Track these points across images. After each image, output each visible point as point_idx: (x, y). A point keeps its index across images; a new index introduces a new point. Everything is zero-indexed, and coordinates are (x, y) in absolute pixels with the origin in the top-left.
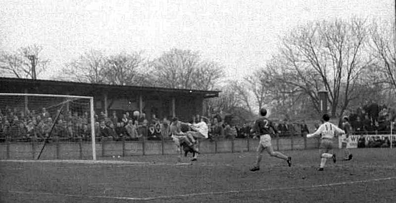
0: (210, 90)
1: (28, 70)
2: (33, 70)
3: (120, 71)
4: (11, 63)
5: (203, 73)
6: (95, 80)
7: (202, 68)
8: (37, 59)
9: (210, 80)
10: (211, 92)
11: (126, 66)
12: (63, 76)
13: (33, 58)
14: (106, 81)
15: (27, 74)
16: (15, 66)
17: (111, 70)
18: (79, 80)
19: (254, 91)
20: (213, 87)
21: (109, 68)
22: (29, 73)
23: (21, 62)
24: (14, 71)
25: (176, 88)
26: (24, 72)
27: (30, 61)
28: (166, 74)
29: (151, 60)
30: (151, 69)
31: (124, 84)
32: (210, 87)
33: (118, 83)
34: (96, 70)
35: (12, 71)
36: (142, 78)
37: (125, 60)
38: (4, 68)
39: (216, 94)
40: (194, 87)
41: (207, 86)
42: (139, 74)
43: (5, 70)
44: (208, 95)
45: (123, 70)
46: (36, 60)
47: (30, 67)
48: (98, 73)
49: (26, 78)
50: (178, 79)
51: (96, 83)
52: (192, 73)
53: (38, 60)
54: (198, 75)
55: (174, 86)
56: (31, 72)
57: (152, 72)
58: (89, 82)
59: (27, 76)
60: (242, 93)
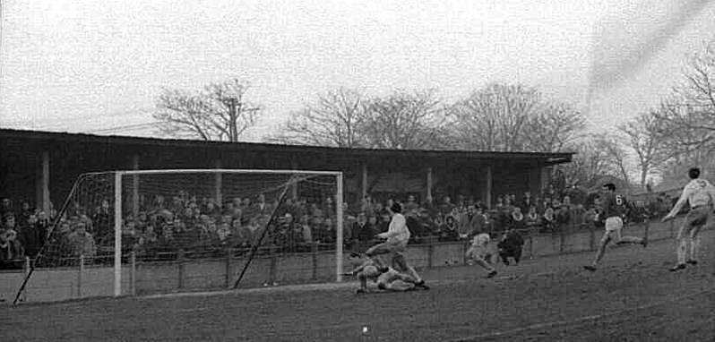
0: (555, 150)
1: (223, 126)
2: (233, 124)
3: (393, 123)
4: (191, 113)
5: (545, 122)
6: (347, 141)
7: (542, 115)
8: (240, 105)
9: (556, 134)
10: (559, 155)
11: (404, 115)
12: (286, 135)
13: (232, 103)
14: (367, 142)
15: (220, 132)
16: (199, 118)
17: (375, 123)
18: (317, 141)
19: (636, 147)
20: (561, 146)
21: (372, 119)
22: (224, 130)
23: (211, 110)
24: (197, 127)
25: (494, 150)
26: (216, 129)
27: (228, 110)
28: (476, 127)
29: (451, 103)
30: (450, 119)
31: (399, 147)
32: (554, 147)
33: (388, 144)
34: (348, 124)
35: (194, 128)
36: (433, 135)
37: (402, 104)
38: (179, 121)
39: (567, 157)
40: (526, 147)
41: (551, 144)
42: (427, 128)
43: (180, 125)
44: (551, 160)
45: (398, 122)
46: (237, 107)
47: (226, 119)
48: (351, 128)
49: (218, 139)
50: (499, 134)
51: (348, 146)
52: (523, 124)
53: (243, 106)
54: (535, 127)
55: (489, 148)
56: (228, 129)
57: (451, 124)
58: (335, 144)
59: (220, 136)
60: (613, 152)
